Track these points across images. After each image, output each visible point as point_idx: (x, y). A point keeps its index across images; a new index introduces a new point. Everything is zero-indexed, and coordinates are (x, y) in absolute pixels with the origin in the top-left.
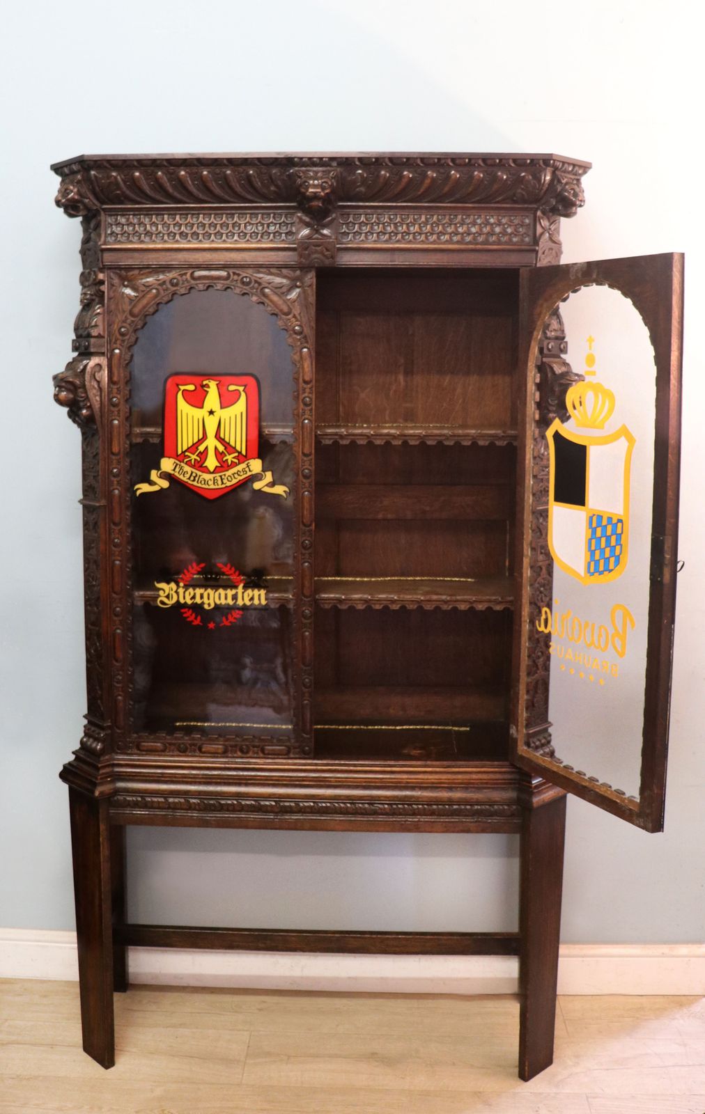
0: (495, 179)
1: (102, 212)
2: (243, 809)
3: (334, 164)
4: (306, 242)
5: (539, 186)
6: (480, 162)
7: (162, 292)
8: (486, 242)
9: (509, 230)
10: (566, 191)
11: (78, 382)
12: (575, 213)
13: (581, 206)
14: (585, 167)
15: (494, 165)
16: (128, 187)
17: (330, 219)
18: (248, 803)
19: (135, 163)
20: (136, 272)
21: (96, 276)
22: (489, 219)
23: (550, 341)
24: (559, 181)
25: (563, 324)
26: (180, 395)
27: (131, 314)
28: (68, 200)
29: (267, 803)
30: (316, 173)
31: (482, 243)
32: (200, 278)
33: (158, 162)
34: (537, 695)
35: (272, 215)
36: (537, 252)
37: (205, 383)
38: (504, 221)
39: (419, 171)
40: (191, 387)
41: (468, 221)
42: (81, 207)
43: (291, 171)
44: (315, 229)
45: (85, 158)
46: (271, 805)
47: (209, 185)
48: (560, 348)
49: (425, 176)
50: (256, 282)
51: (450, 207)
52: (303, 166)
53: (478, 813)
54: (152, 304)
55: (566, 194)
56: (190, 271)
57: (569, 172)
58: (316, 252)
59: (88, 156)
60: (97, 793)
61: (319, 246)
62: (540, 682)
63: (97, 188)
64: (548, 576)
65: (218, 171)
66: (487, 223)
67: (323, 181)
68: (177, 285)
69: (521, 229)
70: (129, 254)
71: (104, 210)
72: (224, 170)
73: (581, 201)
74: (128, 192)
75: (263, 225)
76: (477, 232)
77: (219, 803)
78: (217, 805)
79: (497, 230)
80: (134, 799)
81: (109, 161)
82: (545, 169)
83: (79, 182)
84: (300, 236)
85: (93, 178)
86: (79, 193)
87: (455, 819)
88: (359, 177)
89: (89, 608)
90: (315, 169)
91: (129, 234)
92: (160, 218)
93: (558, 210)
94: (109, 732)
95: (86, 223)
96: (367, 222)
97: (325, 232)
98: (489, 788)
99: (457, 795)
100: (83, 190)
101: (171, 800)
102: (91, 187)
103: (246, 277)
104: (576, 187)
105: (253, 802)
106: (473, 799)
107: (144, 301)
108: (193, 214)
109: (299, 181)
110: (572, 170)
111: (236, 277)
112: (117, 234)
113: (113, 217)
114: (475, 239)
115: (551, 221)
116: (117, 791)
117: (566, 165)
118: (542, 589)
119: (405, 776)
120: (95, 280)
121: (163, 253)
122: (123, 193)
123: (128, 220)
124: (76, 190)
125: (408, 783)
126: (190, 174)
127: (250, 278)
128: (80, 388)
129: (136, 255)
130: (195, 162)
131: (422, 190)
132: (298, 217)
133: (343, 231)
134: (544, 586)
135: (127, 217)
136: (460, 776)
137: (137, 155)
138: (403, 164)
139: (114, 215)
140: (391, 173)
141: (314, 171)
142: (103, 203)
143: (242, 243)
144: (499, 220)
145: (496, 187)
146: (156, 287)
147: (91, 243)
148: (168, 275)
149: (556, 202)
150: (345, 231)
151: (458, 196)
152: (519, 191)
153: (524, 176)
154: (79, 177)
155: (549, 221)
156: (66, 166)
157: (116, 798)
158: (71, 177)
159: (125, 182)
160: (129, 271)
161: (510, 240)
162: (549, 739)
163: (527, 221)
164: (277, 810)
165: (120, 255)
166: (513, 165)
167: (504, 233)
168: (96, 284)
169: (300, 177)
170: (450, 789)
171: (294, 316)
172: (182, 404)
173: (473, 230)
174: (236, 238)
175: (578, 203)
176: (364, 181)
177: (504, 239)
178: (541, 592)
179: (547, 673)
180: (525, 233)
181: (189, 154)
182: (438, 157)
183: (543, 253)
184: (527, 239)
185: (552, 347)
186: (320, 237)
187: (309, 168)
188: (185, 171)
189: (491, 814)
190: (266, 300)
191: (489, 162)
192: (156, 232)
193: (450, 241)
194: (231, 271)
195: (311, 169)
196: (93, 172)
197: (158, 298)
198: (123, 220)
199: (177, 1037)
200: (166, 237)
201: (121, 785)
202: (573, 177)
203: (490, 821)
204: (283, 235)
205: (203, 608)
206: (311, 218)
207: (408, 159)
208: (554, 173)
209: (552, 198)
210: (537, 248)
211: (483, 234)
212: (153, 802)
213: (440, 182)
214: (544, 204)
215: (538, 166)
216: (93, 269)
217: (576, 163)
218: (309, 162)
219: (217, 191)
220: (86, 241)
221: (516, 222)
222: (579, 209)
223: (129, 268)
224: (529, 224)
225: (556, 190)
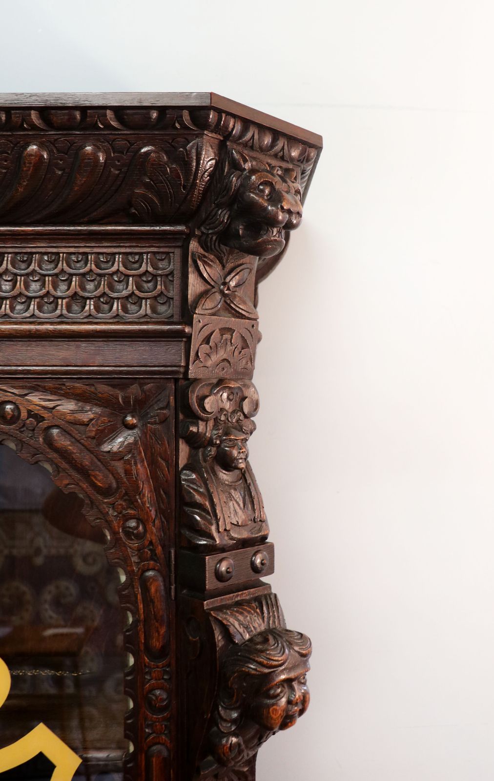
0: (79, 163)
5: (187, 179)
6: (35, 118)
10: (255, 189)
14: (306, 143)
15: (69, 126)
23: (220, 555)
24: (236, 166)
25: (261, 507)
36: (189, 337)
38: (111, 266)
48: (253, 564)
55: (253, 196)
57: (262, 150)
73: (289, 212)
82: (198, 137)
104: (277, 180)
115: (229, 266)
117: (254, 130)
145: (81, 180)
149: (232, 218)
152: (140, 190)
153: (147, 154)
155: (220, 265)
163: (166, 265)
166: (117, 124)
183: (207, 340)
184: (165, 309)
185: (230, 568)
191: (57, 118)
208: (222, 150)
209: (219, 206)
210: (189, 329)
214: (203, 223)
215: (178, 126)
221: (140, 268)
224: (170, 273)
225: (227, 187)
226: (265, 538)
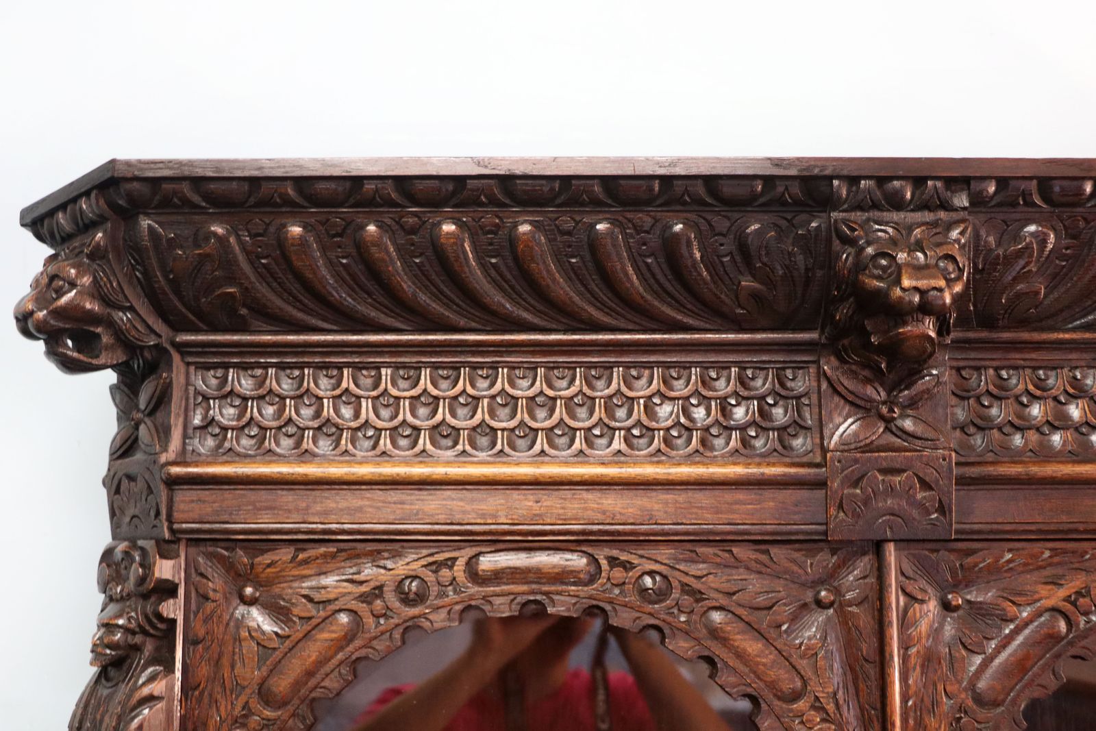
1: (176, 357)
3: (962, 200)
4: (856, 461)
7: (369, 621)
16: (267, 274)
17: (927, 381)
19: (290, 193)
20: (285, 554)
21: (147, 566)
27: (265, 696)
28: (58, 313)
32: (498, 576)
33: (369, 186)
35: (734, 371)
42: (106, 339)
43: (815, 225)
44: (880, 419)
45: (125, 173)
47: (539, 268)
50: (686, 589)
52: (860, 207)
54: (334, 661)
56: (463, 555)
58: (891, 490)
59: (132, 164)
61: (899, 471)
63: (159, 275)
65: (567, 223)
68: (420, 598)
70: (263, 496)
71: (183, 348)
72: (588, 220)
74: (264, 291)
75: (704, 401)
81: (198, 182)
83: (96, 255)
84: (836, 438)
85: (146, 242)
86: (97, 291)
90: (896, 216)
91: (263, 429)
92: (366, 379)
95: (126, 391)
100: (112, 285)
102: (139, 273)
103: (651, 573)
107: (312, 651)
108: (475, 367)
109: (846, 256)
111: (618, 574)
112: (225, 429)
113: (211, 373)
120: (142, 580)
121: (378, 494)
122: (246, 290)
123: (261, 383)
124: (86, 280)
126: (473, 231)
127: (664, 578)
129: (286, 498)
130: (496, 192)
132: (821, 376)
135: (259, 372)
137: (296, 164)
139: (215, 366)
142: (178, 326)
143: (638, 462)
146: (354, 605)
147: (139, 456)
148: (389, 564)
154: (100, 239)
156: (64, 206)
158: (78, 242)
159: (252, 257)
160: (263, 552)
165: (229, 497)
168: (145, 596)
171: (817, 706)
174: (618, 444)
176: (1043, 258)
186: (898, 442)
187: (876, 214)
188: (456, 221)
190: (717, 650)
192: (354, 424)
194: (602, 555)
195: (887, 216)
196: (145, 223)
197: (357, 643)
198: (246, 385)
200: (385, 443)
204: (774, 436)
206: (865, 382)
216: (140, 543)
218: (879, 195)
219: (562, 287)
220: (124, 448)
223: (262, 542)
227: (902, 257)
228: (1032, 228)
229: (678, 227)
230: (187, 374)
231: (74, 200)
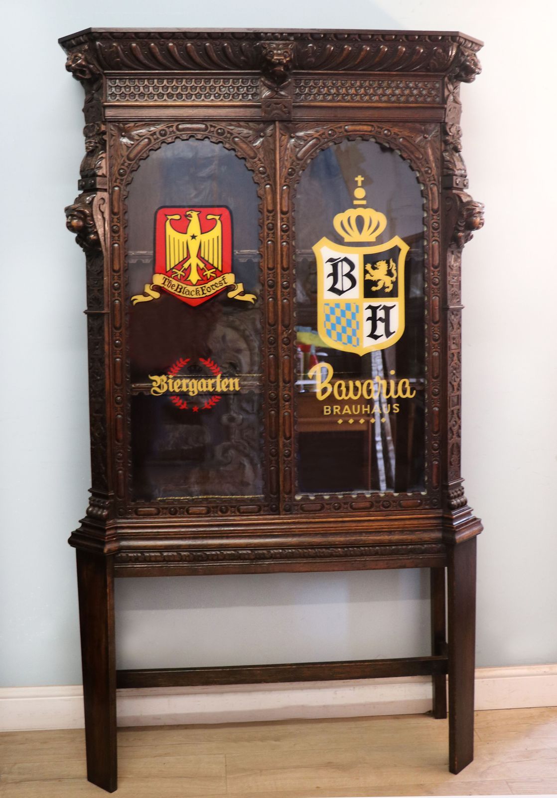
0: (415, 52)
1: (104, 77)
2: (225, 558)
3: (292, 38)
4: (269, 101)
5: (447, 58)
6: (404, 38)
7: (153, 141)
8: (407, 101)
9: (424, 92)
10: (468, 61)
11: (88, 212)
12: (474, 79)
13: (478, 73)
14: (479, 45)
15: (414, 40)
16: (126, 56)
17: (287, 82)
18: (228, 552)
19: (133, 36)
20: (132, 124)
21: (100, 128)
22: (409, 84)
23: (457, 177)
24: (463, 54)
25: (465, 166)
26: (168, 223)
27: (129, 159)
28: (76, 65)
29: (245, 552)
30: (279, 45)
31: (404, 102)
32: (184, 130)
33: (152, 34)
34: (453, 456)
35: (240, 80)
36: (446, 109)
37: (188, 213)
38: (420, 85)
39: (356, 45)
40: (177, 217)
41: (393, 85)
42: (87, 72)
43: (258, 44)
44: (275, 91)
45: (93, 31)
46: (248, 554)
47: (192, 54)
48: (464, 183)
49: (361, 49)
50: (229, 132)
51: (379, 74)
52: (268, 40)
53: (412, 551)
54: (145, 150)
55: (468, 63)
56: (176, 124)
57: (468, 48)
58: (277, 109)
59: (95, 29)
60: (106, 550)
61: (278, 104)
62: (455, 445)
63: (101, 56)
64: (458, 362)
65: (199, 43)
66: (407, 87)
67: (285, 50)
68: (165, 135)
69: (433, 92)
70: (127, 110)
71: (105, 74)
72: (204, 43)
73: (479, 69)
74: (125, 60)
75: (233, 87)
76: (399, 94)
77: (206, 554)
78: (204, 556)
79: (415, 92)
80: (135, 555)
81: (111, 33)
82: (452, 45)
83: (85, 51)
84: (264, 95)
85: (98, 48)
86: (86, 60)
87: (395, 557)
88: (311, 49)
89: (93, 399)
90: (277, 42)
91: (126, 94)
92: (150, 81)
93: (461, 76)
94: (112, 500)
96: (315, 86)
97: (282, 93)
98: (420, 531)
99: (396, 537)
100: (89, 58)
101: (165, 554)
102: (95, 56)
103: (220, 129)
104: (475, 58)
105: (233, 552)
106: (408, 539)
107: (139, 148)
108: (178, 79)
109: (265, 51)
110: (471, 47)
111: (212, 129)
112: (116, 94)
113: (112, 81)
114: (398, 99)
115: (455, 86)
116: (121, 549)
117: (467, 42)
118: (454, 371)
119: (354, 524)
120: (99, 130)
121: (155, 109)
122: (122, 60)
123: (125, 83)
124: (83, 57)
125: (356, 529)
126: (177, 45)
127: (224, 130)
128: (89, 216)
129: (132, 111)
130: (182, 36)
131: (358, 60)
132: (261, 81)
133: (297, 92)
134: (455, 369)
135: (124, 80)
136: (396, 523)
137: (135, 29)
138: (345, 39)
139: (113, 79)
140: (335, 46)
141: (276, 44)
142: (104, 69)
143: (217, 102)
144: (416, 85)
145: (414, 58)
146: (149, 137)
147: (94, 102)
148: (158, 127)
149: (460, 71)
150: (298, 93)
151: (385, 65)
152: (432, 61)
153: (436, 50)
154: (86, 47)
155: (453, 86)
156: (74, 39)
157: (119, 555)
158: (78, 48)
159: (123, 51)
160: (127, 124)
161: (425, 100)
162: (462, 491)
163: (437, 85)
164: (252, 557)
165: (119, 111)
166: (428, 41)
167: (420, 95)
168: (99, 134)
169: (265, 48)
170: (390, 532)
171: (259, 160)
172: (170, 231)
173: (397, 92)
174: (212, 97)
175: (477, 70)
176: (314, 52)
177: (420, 99)
178: (454, 374)
179: (459, 439)
180: (436, 95)
181: (178, 29)
182: (372, 33)
183: (450, 110)
184: (438, 99)
185: (459, 182)
186: (279, 97)
187: (272, 42)
188: (173, 43)
189: (423, 552)
190: (236, 147)
191: (410, 38)
192: (148, 93)
193: (380, 101)
194: (209, 124)
195: (274, 42)
196: (98, 43)
197: (150, 145)
198: (121, 84)
199: (164, 764)
200: (156, 97)
201: (124, 543)
202: (471, 52)
203: (421, 557)
204: (250, 96)
205: (189, 395)
206: (271, 82)
207: (349, 35)
208: (458, 47)
209: (456, 67)
210: (446, 106)
211: (404, 96)
212: (150, 556)
213: (372, 54)
214: (450, 72)
215: (447, 41)
216: (96, 123)
217: (474, 41)
218: (272, 37)
219: (199, 60)
220: (88, 101)
221: (429, 86)
222: (477, 76)
223: (126, 121)
224: (439, 88)
225: (460, 60)
226: (466, 177)
227: (275, 52)
228: (311, 45)
229: (226, 44)
230: (106, 81)
231: (77, 37)
